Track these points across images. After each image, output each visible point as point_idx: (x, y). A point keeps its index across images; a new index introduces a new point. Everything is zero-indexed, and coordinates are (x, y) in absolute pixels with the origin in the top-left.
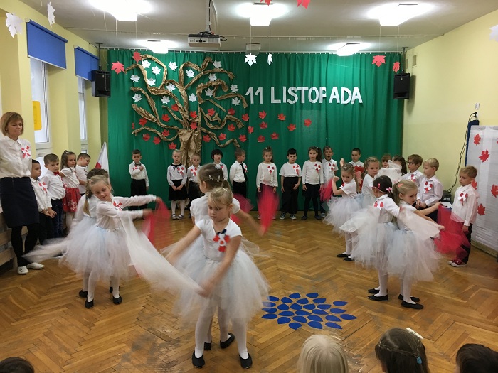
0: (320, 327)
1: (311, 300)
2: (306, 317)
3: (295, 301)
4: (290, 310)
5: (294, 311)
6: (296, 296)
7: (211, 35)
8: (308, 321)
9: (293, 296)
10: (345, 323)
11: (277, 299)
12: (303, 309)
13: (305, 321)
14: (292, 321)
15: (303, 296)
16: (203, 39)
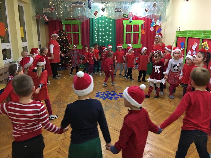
0: (112, 99)
1: (112, 93)
2: (108, 97)
3: (107, 93)
4: (104, 95)
5: (105, 95)
6: (108, 92)
7: (80, 3)
8: (109, 98)
9: (107, 92)
10: (120, 98)
11: (101, 93)
12: (109, 95)
13: (108, 98)
14: (104, 98)
15: (110, 92)
16: (77, 4)
